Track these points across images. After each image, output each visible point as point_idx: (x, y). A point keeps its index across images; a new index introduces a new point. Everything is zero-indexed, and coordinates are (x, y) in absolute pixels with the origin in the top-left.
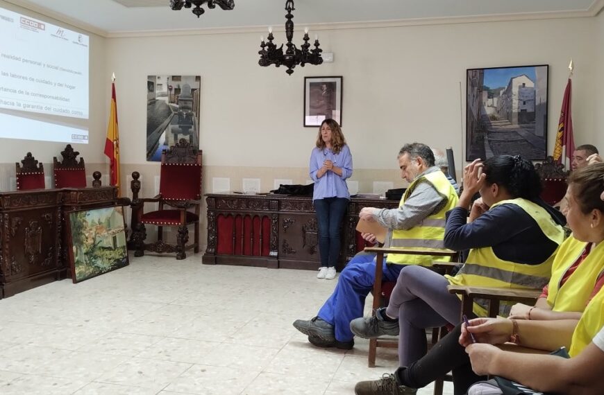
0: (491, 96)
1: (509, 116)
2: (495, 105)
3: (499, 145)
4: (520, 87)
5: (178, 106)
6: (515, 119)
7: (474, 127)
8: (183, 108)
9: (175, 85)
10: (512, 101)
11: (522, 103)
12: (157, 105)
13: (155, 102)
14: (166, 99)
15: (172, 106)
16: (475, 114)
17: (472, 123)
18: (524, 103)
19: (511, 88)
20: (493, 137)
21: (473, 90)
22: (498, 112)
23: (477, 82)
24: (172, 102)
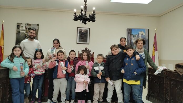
0: (134, 37)
13: (20, 33)
19: (139, 35)
21: (129, 35)
23: (130, 32)
24: (27, 33)
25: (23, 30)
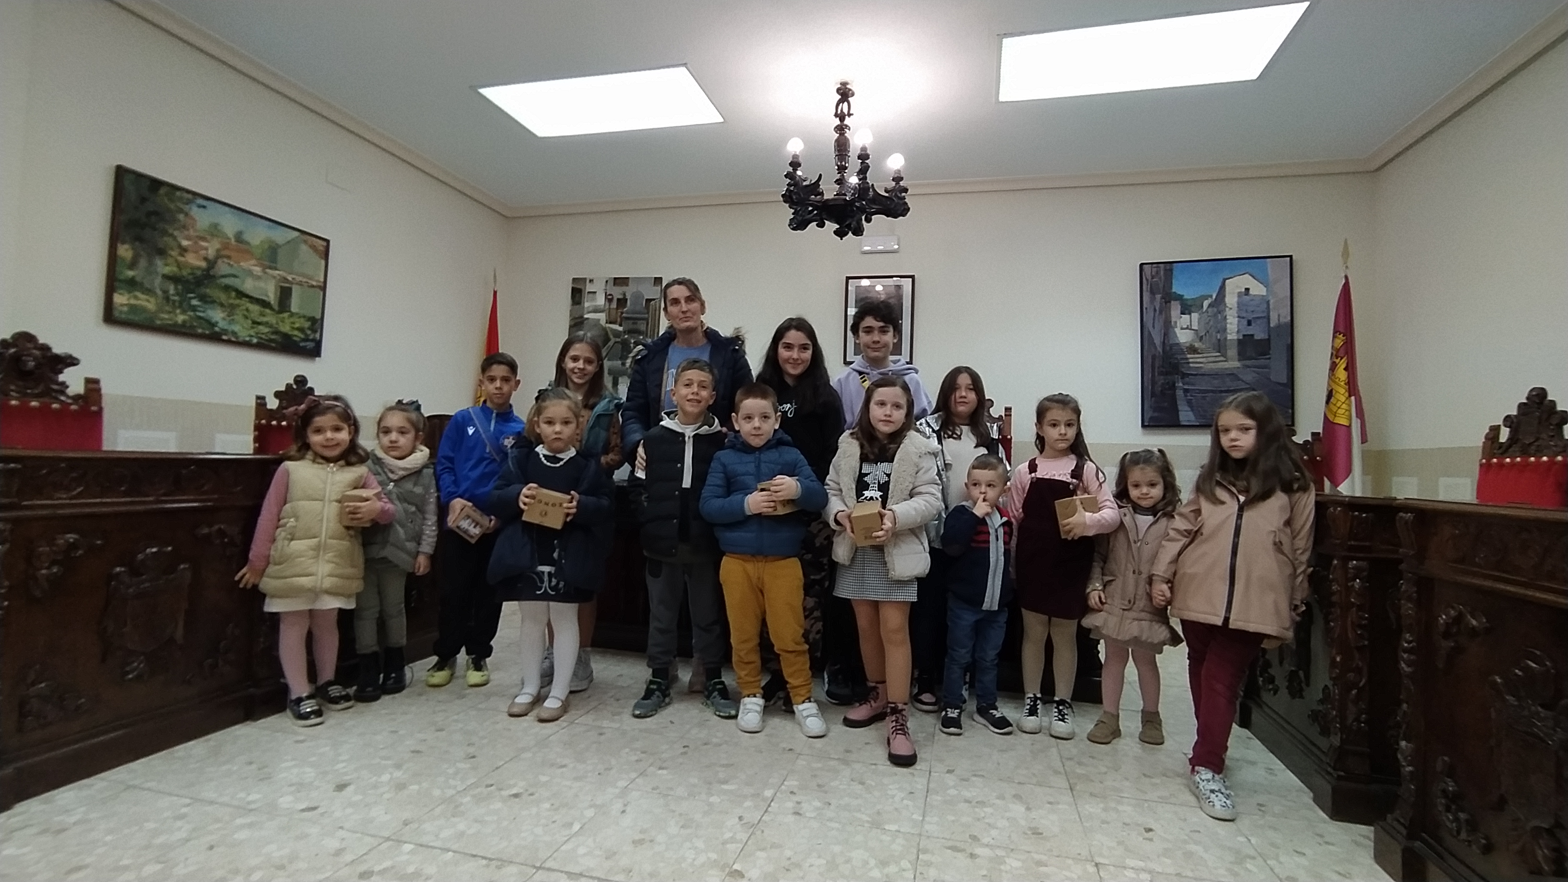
0: (1186, 309)
1: (1220, 347)
2: (1195, 326)
3: (1204, 398)
4: (1240, 295)
5: (621, 329)
6: (1232, 352)
7: (1157, 365)
8: (630, 332)
9: (617, 293)
10: (1225, 317)
11: (1246, 323)
13: (582, 323)
14: (602, 317)
15: (612, 330)
16: (1158, 340)
17: (1154, 357)
18: (1249, 323)
19: (1224, 296)
20: (1193, 385)
21: (1152, 300)
22: (1201, 338)
23: (1161, 286)
24: (610, 323)
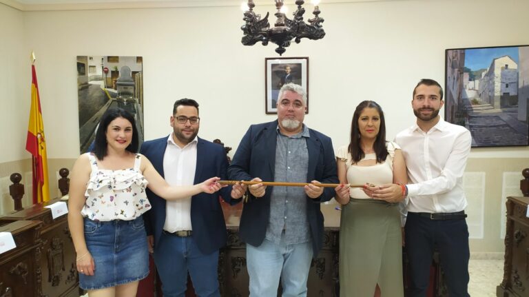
0: (472, 78)
1: (491, 100)
2: (477, 88)
3: (481, 131)
4: (502, 69)
5: (116, 92)
6: (497, 103)
7: (455, 112)
9: (111, 67)
10: (494, 83)
11: (505, 86)
12: (90, 91)
13: (87, 87)
16: (455, 97)
17: (453, 107)
18: (507, 86)
19: (494, 70)
20: (475, 123)
21: (453, 72)
22: (480, 95)
23: (458, 63)
24: (108, 87)
25: (97, 79)
